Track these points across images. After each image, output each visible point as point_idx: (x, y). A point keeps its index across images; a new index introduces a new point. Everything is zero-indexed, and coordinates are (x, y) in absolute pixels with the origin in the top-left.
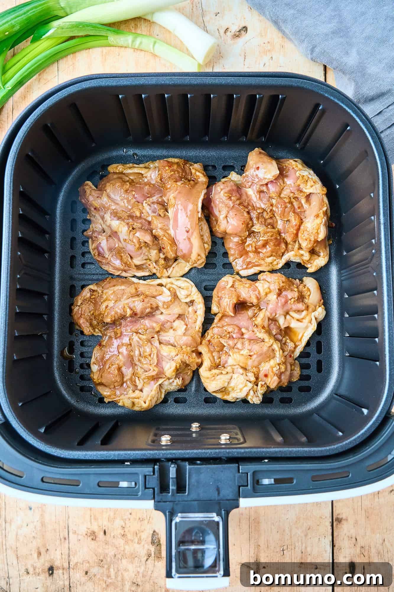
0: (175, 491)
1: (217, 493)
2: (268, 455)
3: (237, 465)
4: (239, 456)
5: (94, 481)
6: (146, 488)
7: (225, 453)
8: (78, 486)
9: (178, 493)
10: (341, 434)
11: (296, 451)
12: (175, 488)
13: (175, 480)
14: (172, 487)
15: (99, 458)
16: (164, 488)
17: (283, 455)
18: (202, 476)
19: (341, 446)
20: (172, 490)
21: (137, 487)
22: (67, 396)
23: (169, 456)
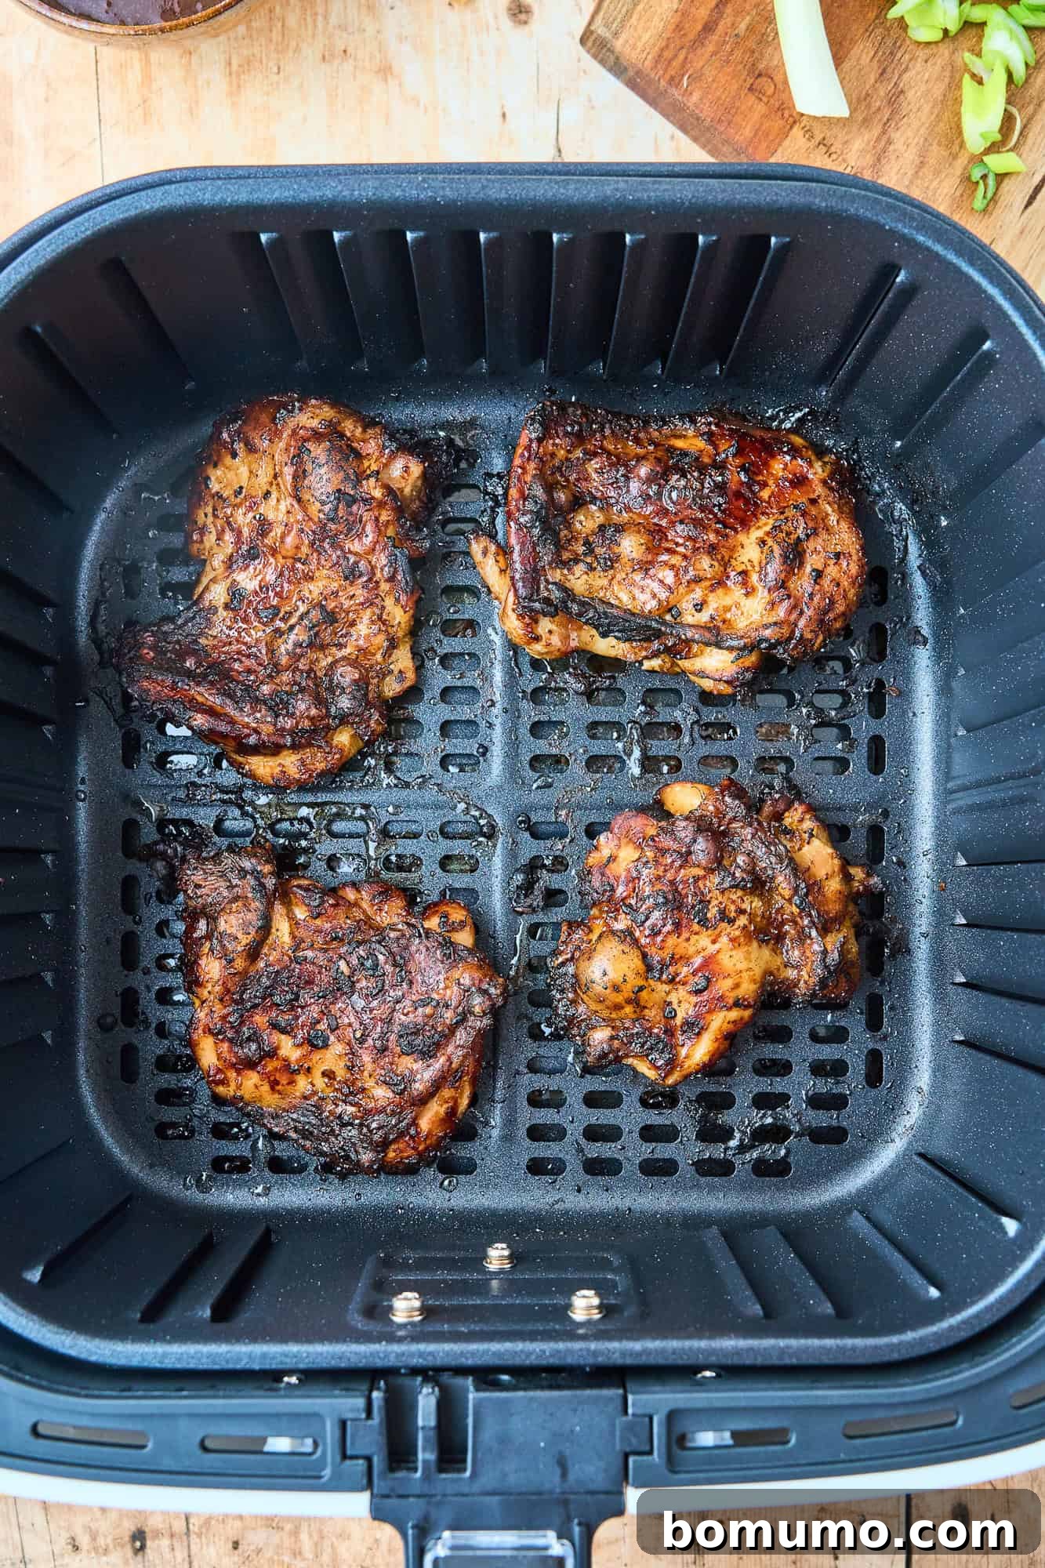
0: (433, 1467)
1: (558, 1471)
2: (713, 1359)
3: (621, 1391)
4: (629, 1361)
5: (189, 1434)
6: (344, 1456)
7: (585, 1353)
8: (143, 1447)
9: (441, 1470)
10: (934, 1293)
11: (799, 1349)
12: (431, 1456)
13: (432, 1434)
14: (425, 1455)
15: (205, 1365)
16: (399, 1454)
17: (759, 1361)
18: (516, 1424)
19: (936, 1333)
20: (425, 1462)
21: (319, 1452)
22: (116, 1150)
23: (416, 1361)
